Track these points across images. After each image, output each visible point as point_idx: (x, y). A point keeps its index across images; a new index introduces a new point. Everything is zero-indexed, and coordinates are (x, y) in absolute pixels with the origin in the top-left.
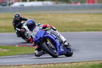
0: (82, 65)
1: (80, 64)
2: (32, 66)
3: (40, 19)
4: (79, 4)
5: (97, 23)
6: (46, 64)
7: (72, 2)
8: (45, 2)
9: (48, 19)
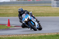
0: (33, 36)
1: (32, 35)
2: (5, 36)
3: (9, 9)
4: (31, 1)
5: (42, 12)
6: (12, 35)
9: (13, 9)
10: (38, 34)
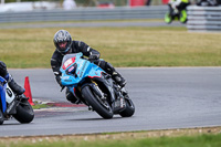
1: (115, 137)
2: (12, 140)
3: (28, 41)
4: (111, 7)
5: (151, 48)
6: (41, 137)
7: (97, 3)
8: (37, 4)
9: (44, 41)
10: (135, 135)
